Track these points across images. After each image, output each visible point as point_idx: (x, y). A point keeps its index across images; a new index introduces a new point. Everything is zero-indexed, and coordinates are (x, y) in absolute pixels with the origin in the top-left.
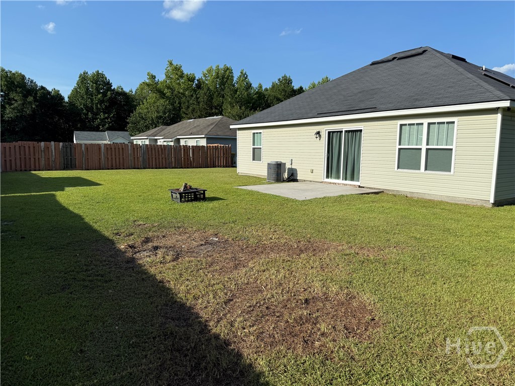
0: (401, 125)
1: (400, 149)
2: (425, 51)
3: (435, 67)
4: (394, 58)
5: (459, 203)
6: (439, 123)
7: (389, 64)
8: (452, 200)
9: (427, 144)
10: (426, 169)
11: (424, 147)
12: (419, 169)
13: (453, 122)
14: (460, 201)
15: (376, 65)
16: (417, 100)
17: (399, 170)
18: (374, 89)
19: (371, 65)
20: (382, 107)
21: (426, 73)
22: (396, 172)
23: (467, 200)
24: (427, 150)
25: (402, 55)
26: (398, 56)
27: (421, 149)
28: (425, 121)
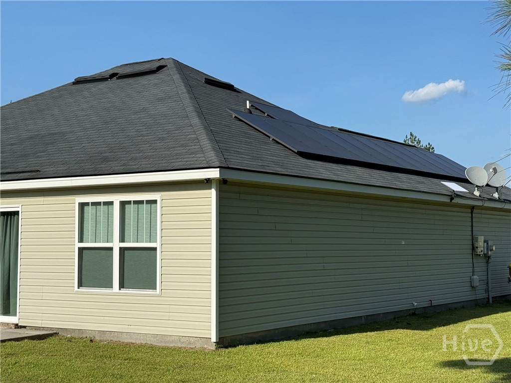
0: (82, 206)
1: (81, 250)
2: (160, 68)
3: (160, 100)
4: (112, 76)
5: (172, 345)
6: (136, 202)
7: (102, 85)
8: (161, 342)
9: (122, 239)
10: (122, 285)
11: (116, 245)
12: (111, 286)
13: (155, 202)
14: (172, 342)
15: (81, 86)
16: (105, 160)
17: (82, 289)
18: (55, 134)
19: (74, 83)
20: (50, 170)
21: (144, 110)
22: (77, 293)
23: (182, 340)
24: (122, 250)
25: (129, 71)
26: (121, 72)
27: (111, 249)
28: (117, 199)
